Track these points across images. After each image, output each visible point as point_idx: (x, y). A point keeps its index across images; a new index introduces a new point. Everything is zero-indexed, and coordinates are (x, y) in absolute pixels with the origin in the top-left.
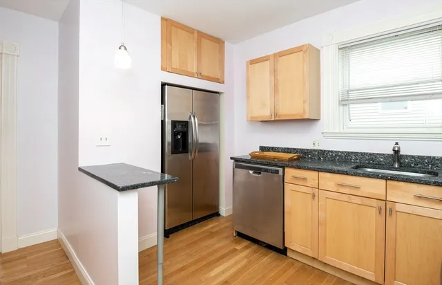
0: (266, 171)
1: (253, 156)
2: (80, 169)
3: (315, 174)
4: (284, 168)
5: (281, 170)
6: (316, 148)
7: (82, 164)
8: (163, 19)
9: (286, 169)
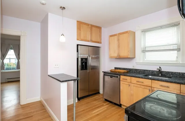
0: (114, 76)
2: (49, 76)
4: (120, 75)
5: (119, 76)
7: (49, 74)
8: (77, 21)
9: (121, 76)
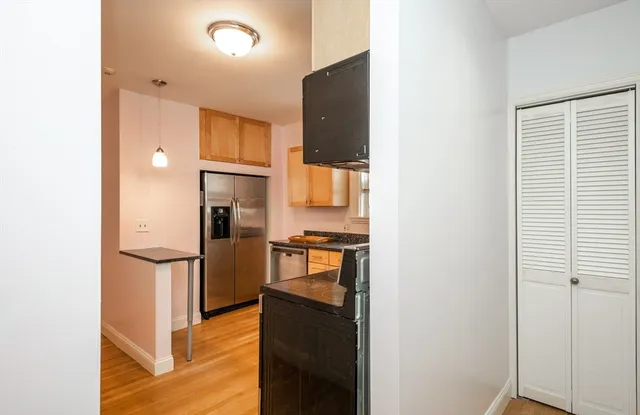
0: (295, 252)
1: (292, 240)
2: (121, 252)
3: (326, 253)
4: (307, 249)
5: (305, 251)
6: (346, 232)
7: (122, 248)
8: (201, 109)
9: (310, 251)
